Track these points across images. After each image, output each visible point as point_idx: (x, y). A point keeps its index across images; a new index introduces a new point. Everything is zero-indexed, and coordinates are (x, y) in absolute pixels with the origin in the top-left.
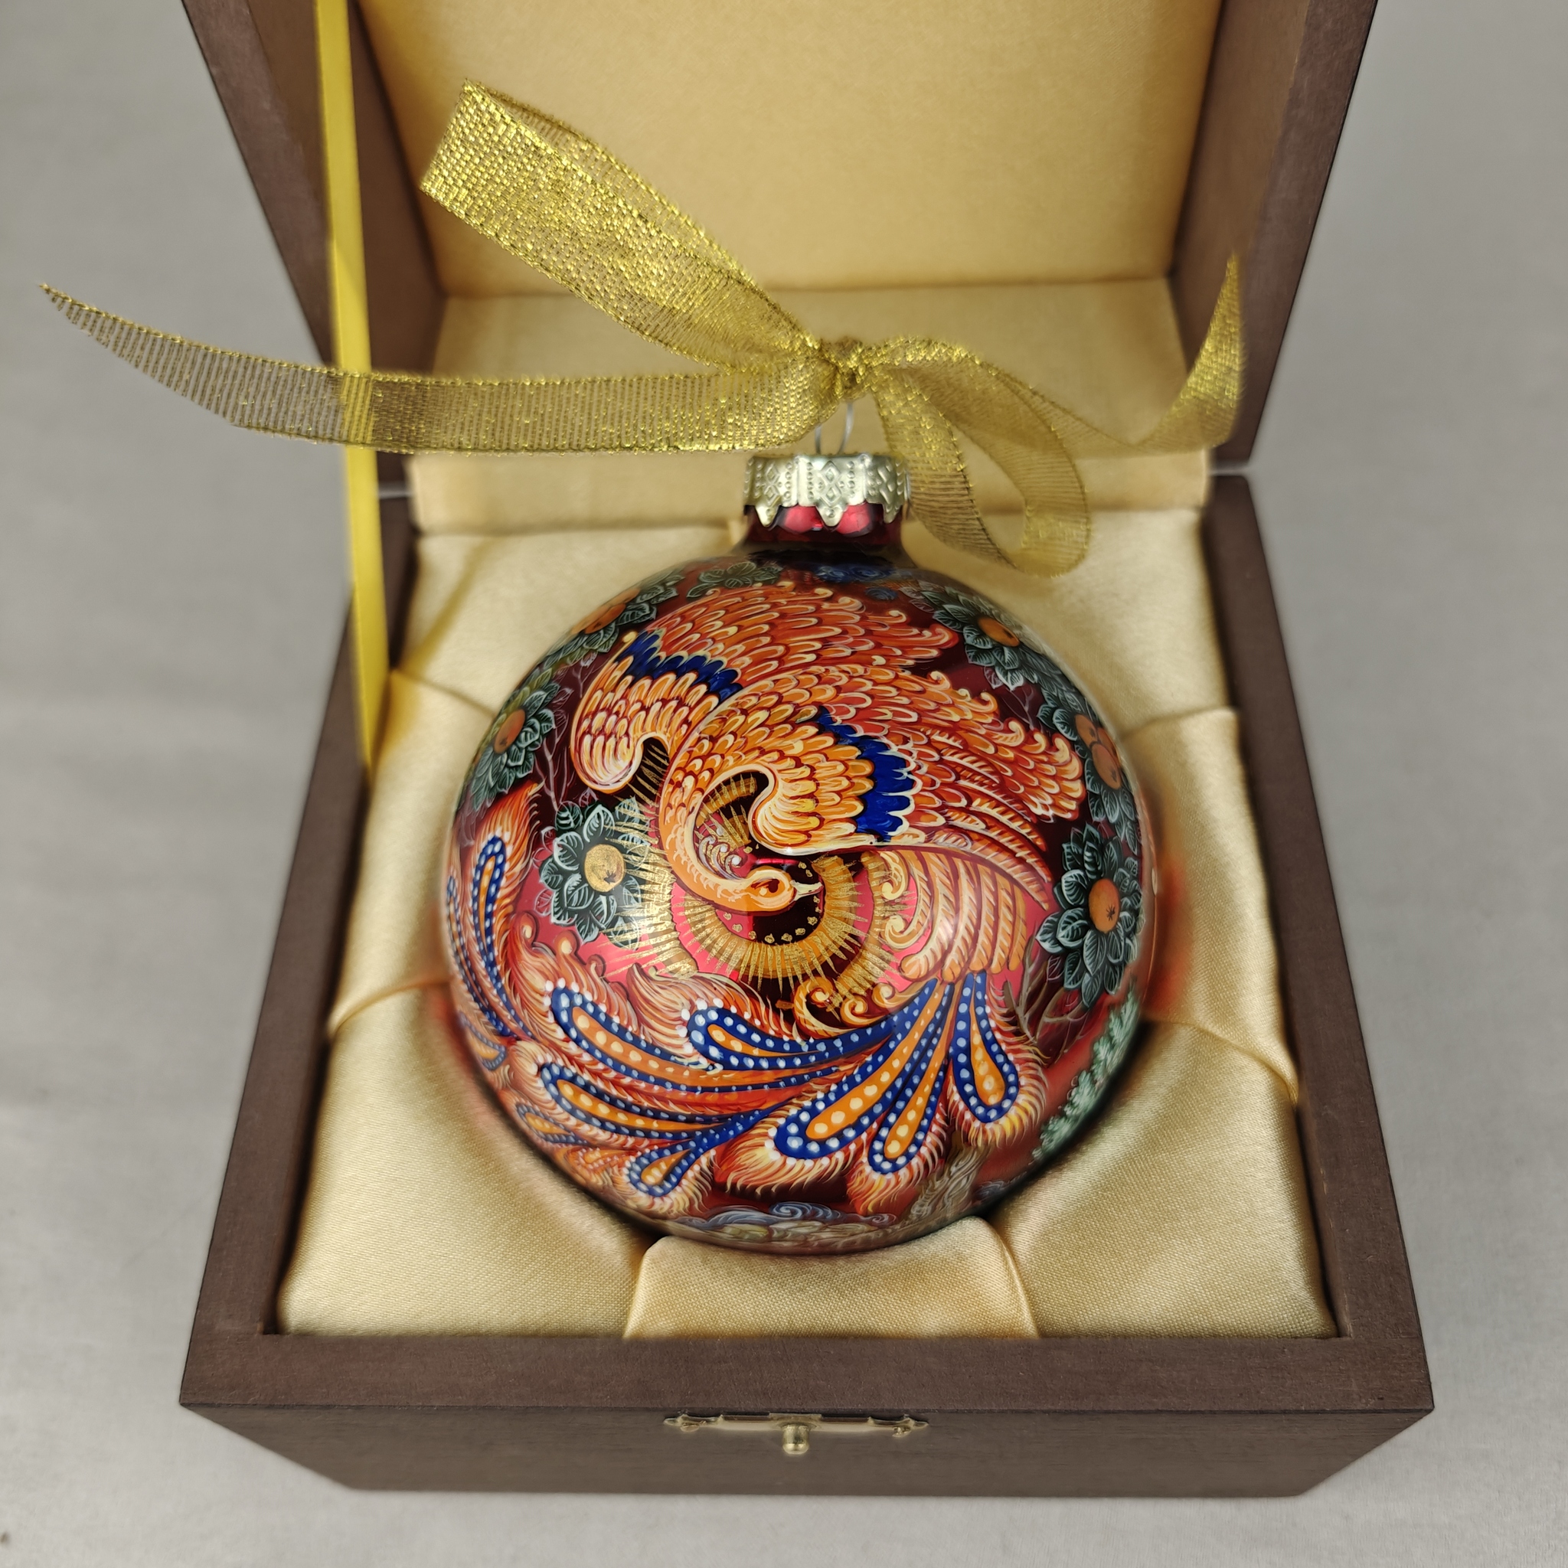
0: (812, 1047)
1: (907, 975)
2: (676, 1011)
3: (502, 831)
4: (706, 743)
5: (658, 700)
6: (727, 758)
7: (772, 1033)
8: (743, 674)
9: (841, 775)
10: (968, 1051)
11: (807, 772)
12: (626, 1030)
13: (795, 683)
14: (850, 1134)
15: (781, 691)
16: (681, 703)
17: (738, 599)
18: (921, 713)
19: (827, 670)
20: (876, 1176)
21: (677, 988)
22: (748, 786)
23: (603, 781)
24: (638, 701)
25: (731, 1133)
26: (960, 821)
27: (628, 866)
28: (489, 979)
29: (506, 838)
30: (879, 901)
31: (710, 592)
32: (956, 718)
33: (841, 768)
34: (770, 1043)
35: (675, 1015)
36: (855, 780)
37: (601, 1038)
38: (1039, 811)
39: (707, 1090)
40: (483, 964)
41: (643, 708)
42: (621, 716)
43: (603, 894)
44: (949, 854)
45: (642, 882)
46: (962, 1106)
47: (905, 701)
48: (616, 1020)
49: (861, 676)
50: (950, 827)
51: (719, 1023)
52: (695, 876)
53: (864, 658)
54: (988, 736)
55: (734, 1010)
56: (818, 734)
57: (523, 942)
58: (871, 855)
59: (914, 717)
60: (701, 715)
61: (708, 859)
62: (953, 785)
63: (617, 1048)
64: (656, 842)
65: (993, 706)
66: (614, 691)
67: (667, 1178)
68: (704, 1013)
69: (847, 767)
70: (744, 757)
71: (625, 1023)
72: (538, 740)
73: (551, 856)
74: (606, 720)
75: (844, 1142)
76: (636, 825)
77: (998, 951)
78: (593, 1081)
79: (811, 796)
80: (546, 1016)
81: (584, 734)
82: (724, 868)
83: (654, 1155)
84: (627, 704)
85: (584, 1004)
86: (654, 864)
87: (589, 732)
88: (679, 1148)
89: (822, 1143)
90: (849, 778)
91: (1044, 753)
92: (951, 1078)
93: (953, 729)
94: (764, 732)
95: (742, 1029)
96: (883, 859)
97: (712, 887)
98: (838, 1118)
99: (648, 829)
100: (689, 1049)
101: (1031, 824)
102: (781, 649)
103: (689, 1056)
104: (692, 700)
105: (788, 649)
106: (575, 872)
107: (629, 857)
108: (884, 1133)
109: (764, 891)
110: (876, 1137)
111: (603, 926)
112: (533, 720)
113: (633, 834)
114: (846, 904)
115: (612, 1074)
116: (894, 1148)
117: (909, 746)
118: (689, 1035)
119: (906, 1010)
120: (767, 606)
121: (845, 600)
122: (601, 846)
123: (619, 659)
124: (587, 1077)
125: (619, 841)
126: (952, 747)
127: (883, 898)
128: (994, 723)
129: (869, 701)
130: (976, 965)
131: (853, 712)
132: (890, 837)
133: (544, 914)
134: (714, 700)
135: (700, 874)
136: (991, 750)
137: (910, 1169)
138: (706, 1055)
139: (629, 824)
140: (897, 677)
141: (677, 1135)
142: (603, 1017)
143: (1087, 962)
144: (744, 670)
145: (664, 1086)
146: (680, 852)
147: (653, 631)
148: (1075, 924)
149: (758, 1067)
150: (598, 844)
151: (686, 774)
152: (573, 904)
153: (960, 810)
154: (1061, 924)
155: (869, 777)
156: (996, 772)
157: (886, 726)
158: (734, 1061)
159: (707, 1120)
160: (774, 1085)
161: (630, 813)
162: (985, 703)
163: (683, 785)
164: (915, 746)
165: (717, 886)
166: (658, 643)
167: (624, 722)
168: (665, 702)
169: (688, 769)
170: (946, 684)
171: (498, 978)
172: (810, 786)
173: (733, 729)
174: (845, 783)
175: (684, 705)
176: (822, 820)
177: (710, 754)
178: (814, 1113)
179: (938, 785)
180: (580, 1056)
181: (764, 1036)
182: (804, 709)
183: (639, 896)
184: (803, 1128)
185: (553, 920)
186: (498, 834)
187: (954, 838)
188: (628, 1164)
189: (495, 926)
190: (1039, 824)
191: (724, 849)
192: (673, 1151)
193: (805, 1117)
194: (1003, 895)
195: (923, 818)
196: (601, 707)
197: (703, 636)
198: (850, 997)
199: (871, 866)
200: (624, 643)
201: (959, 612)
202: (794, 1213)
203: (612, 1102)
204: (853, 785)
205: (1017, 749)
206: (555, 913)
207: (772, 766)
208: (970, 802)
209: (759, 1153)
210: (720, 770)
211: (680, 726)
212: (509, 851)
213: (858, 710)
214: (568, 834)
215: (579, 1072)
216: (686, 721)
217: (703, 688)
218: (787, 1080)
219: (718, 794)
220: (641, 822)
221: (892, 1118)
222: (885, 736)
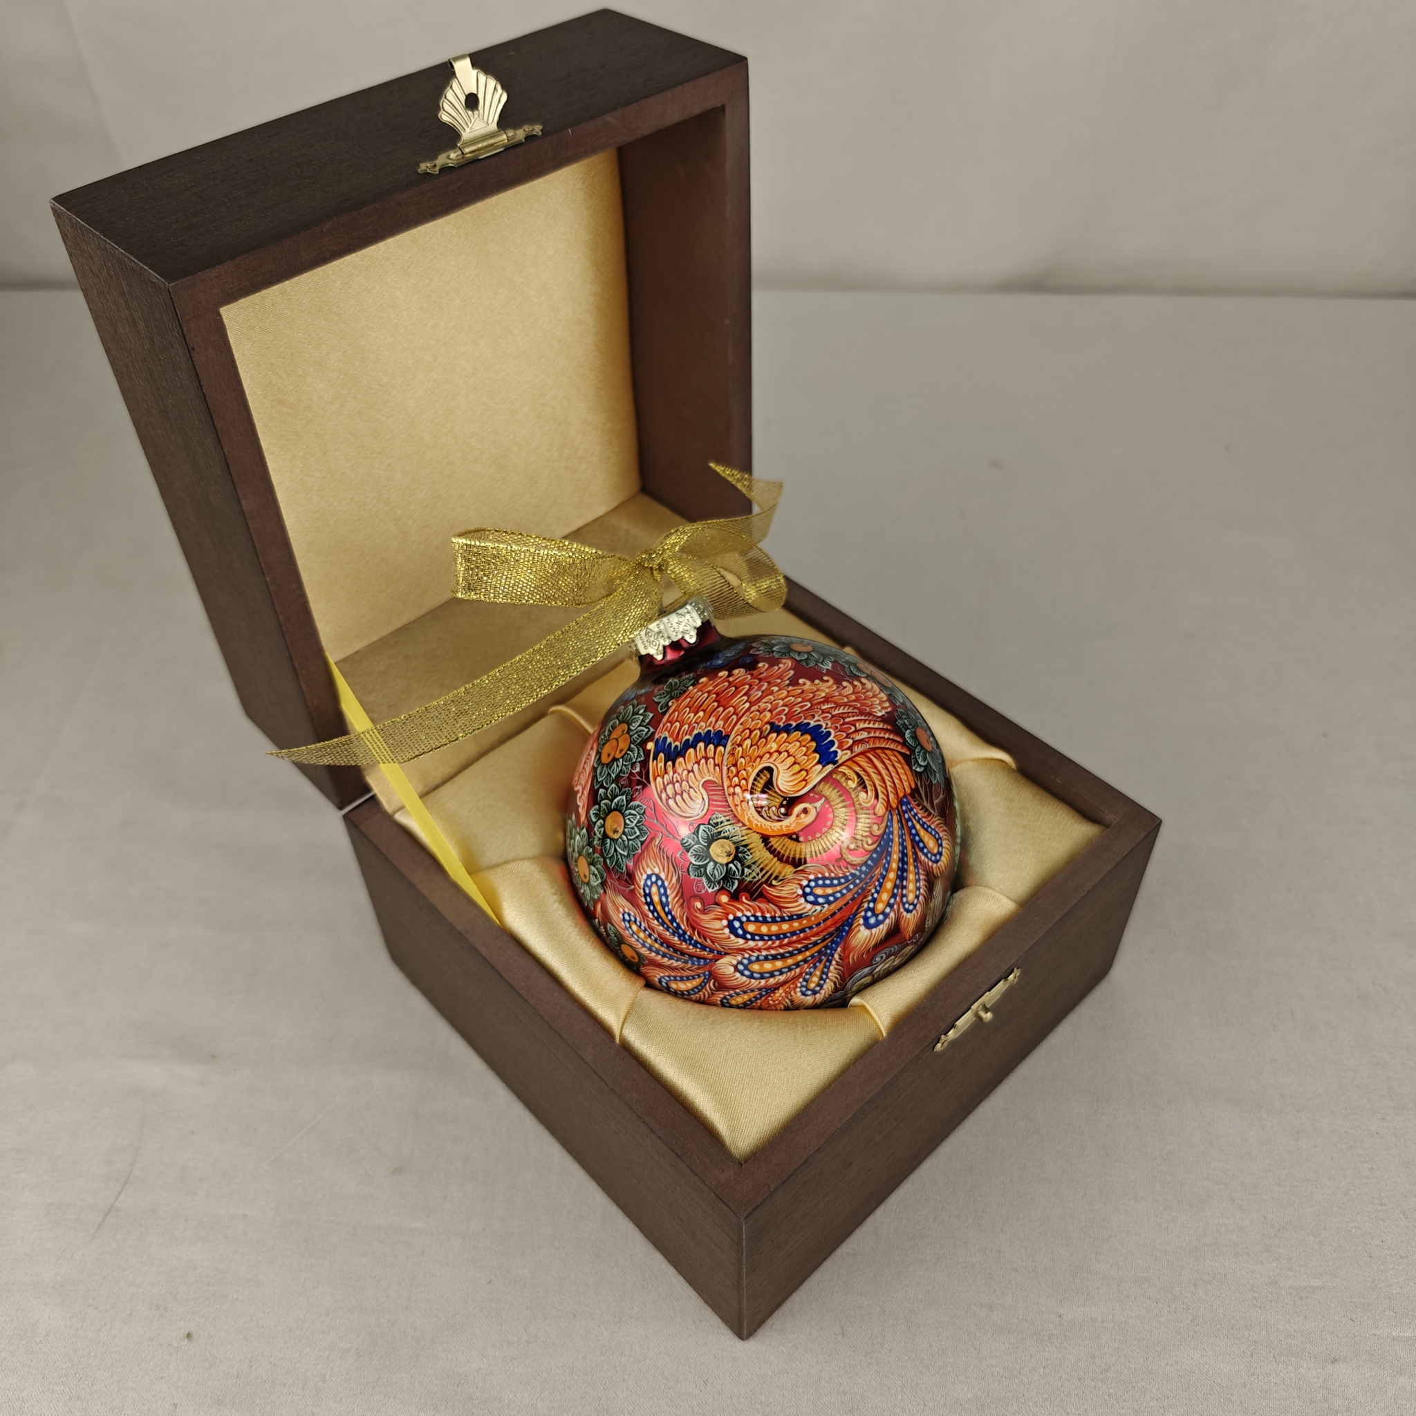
0: (860, 871)
1: (879, 815)
2: (795, 893)
3: (651, 869)
4: (733, 769)
5: (694, 764)
6: (747, 769)
7: (841, 875)
8: (724, 729)
9: (800, 747)
10: (917, 834)
11: (786, 754)
12: (775, 917)
13: (750, 720)
14: (892, 901)
15: (748, 727)
16: (707, 759)
17: (688, 700)
18: (810, 700)
19: (759, 706)
20: (909, 915)
21: (790, 882)
22: (765, 776)
23: (695, 814)
24: (684, 770)
25: (844, 934)
26: (858, 737)
27: (734, 843)
28: (684, 943)
29: (656, 871)
30: (851, 791)
31: (670, 704)
32: (823, 695)
33: (798, 744)
34: (843, 880)
35: (795, 895)
36: (807, 745)
37: (764, 929)
38: (879, 714)
39: (825, 920)
40: (676, 939)
41: (689, 772)
42: (680, 781)
43: (730, 863)
44: (863, 753)
45: (746, 846)
46: (926, 860)
47: (800, 700)
48: (768, 915)
49: (774, 700)
50: (856, 742)
51: (817, 885)
52: (769, 828)
53: (768, 692)
54: (840, 695)
55: (820, 876)
56: (778, 735)
57: (698, 911)
58: (835, 773)
59: (809, 705)
60: (720, 759)
61: (770, 817)
62: (844, 723)
63: (774, 928)
64: (741, 825)
65: (831, 681)
66: (666, 773)
67: (821, 978)
68: (808, 886)
69: (800, 742)
70: (754, 764)
71: (773, 914)
72: (641, 818)
73: (691, 863)
74: (674, 788)
75: (891, 906)
76: (726, 823)
77: (904, 783)
78: (768, 953)
79: (795, 763)
80: (730, 938)
81: (667, 800)
82: (780, 817)
83: (812, 970)
84: (679, 774)
85: (748, 918)
86: (747, 835)
87: (669, 798)
88: (823, 957)
89: (883, 913)
90: (804, 746)
91: (863, 689)
92: (917, 850)
93: (827, 700)
94: (755, 749)
95: (828, 882)
96: (841, 772)
97: (779, 828)
98: (885, 897)
99: (733, 822)
100: (809, 906)
101: (881, 721)
102: (731, 709)
103: (810, 910)
104: (711, 754)
105: (734, 707)
106: (709, 862)
107: (732, 839)
108: (904, 892)
109: (803, 816)
110: (903, 896)
111: (739, 877)
112: (627, 812)
113: (727, 828)
114: (839, 800)
115: (777, 943)
116: (911, 897)
117: (816, 718)
118: (806, 900)
119: (887, 830)
120: (706, 695)
121: (736, 672)
122: (714, 843)
123: (655, 758)
124: (764, 953)
125: (722, 835)
126: (832, 708)
127: (851, 788)
128: (838, 688)
129: (787, 709)
130: (901, 795)
131: (784, 717)
132: (837, 761)
133: (703, 891)
134: (721, 748)
135: (771, 827)
136: (846, 700)
137: (920, 903)
138: (819, 904)
139: (722, 825)
140: (788, 692)
141: (820, 952)
142: (761, 919)
143: (934, 767)
144: (723, 727)
145: (805, 931)
146: (755, 822)
147: (660, 737)
148: (921, 754)
149: (843, 895)
150: (712, 843)
151: (734, 788)
152: (717, 877)
153: (854, 732)
154: (917, 757)
155: (812, 740)
156: (855, 708)
157: (802, 715)
158: (831, 899)
159: (831, 934)
160: (853, 899)
161: (719, 820)
162: (827, 681)
163: (736, 792)
164: (819, 716)
165: (781, 826)
166: (669, 740)
167: (684, 783)
168: (698, 763)
169: (733, 785)
170: (808, 683)
171: (691, 938)
172: (791, 760)
173: (740, 755)
174: (804, 749)
175: (709, 759)
176: (806, 770)
177: (738, 772)
178: (874, 900)
179: (839, 727)
180: (757, 945)
181: (838, 879)
182: (764, 728)
183: (748, 853)
184: (872, 910)
185: (710, 890)
186: (649, 872)
187: (860, 745)
188: (799, 985)
189: (676, 916)
190: (883, 719)
191: (774, 809)
192: (820, 961)
193: (871, 905)
194: (892, 758)
195: (844, 744)
196: (666, 783)
197: (690, 724)
198: (864, 838)
199: (838, 777)
200: (650, 751)
201: (781, 648)
202: (882, 957)
203: (783, 957)
204: (807, 747)
205: (854, 693)
206: (709, 887)
207: (769, 761)
208: (855, 726)
209: (859, 935)
210: (748, 776)
211: (715, 768)
212: (663, 876)
213: (785, 715)
214: (693, 848)
215: (759, 953)
216: (715, 765)
217: (711, 746)
218: (857, 893)
219: (755, 787)
220: (728, 821)
221: (905, 883)
222: (805, 719)
